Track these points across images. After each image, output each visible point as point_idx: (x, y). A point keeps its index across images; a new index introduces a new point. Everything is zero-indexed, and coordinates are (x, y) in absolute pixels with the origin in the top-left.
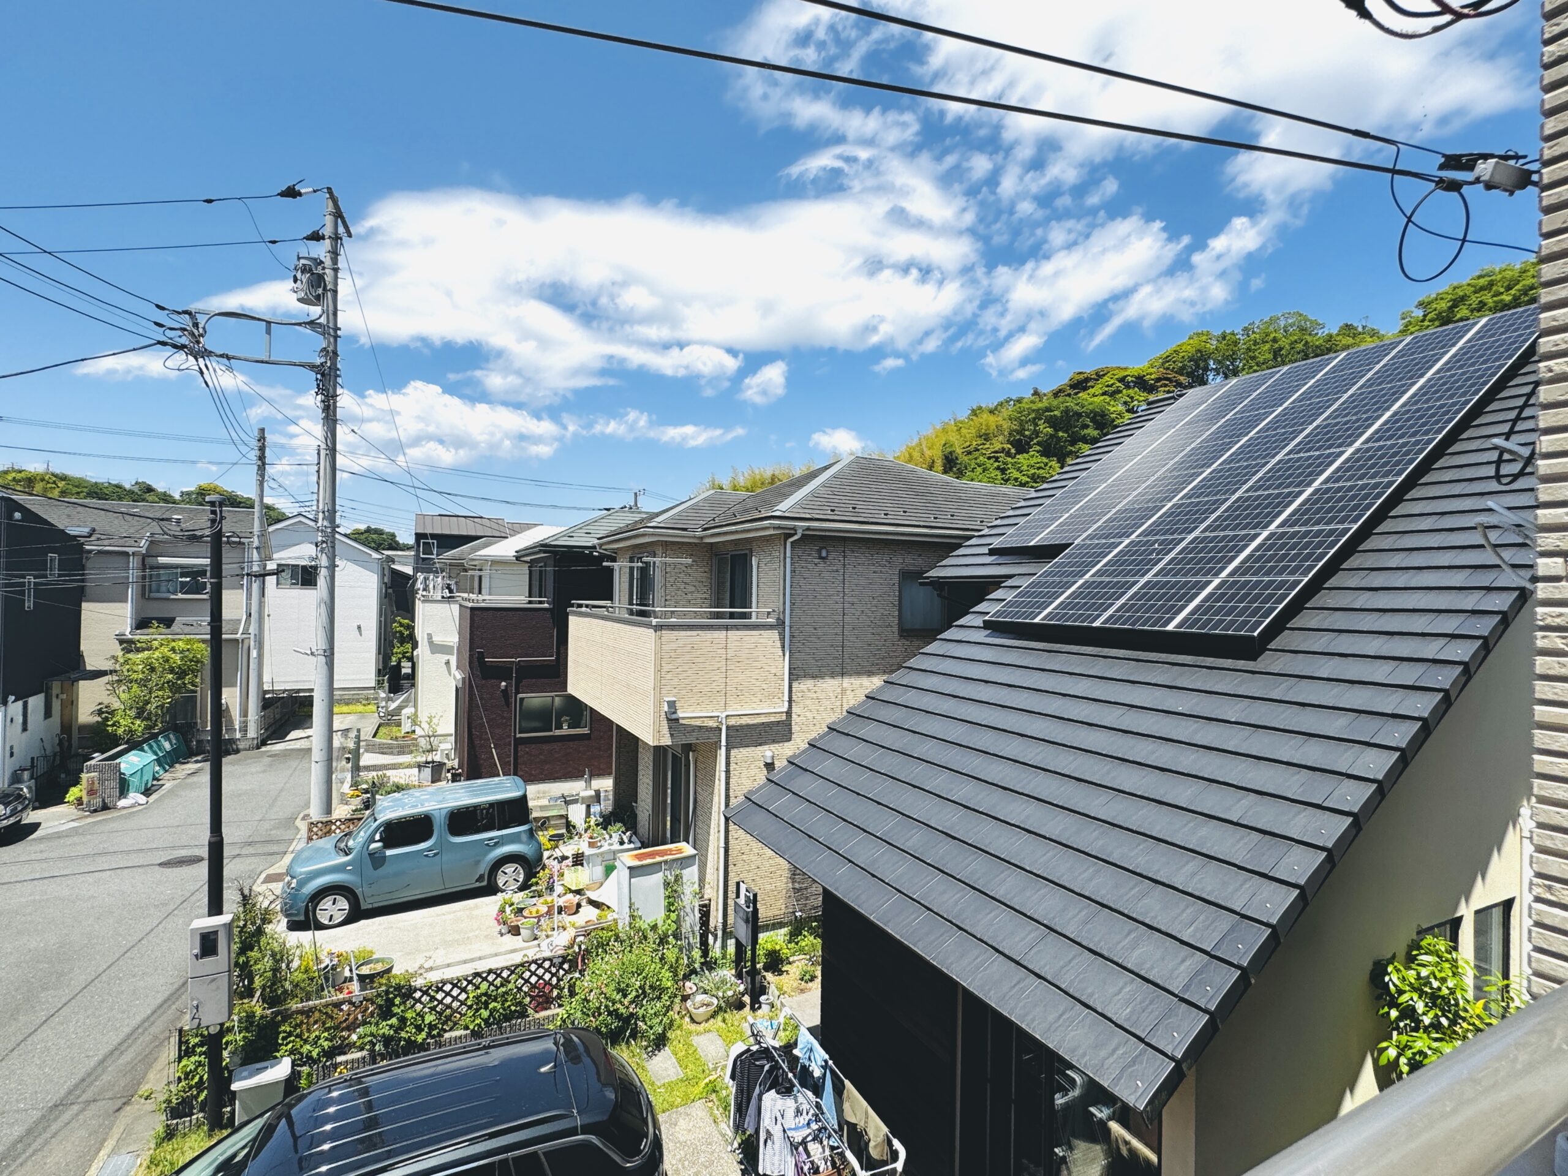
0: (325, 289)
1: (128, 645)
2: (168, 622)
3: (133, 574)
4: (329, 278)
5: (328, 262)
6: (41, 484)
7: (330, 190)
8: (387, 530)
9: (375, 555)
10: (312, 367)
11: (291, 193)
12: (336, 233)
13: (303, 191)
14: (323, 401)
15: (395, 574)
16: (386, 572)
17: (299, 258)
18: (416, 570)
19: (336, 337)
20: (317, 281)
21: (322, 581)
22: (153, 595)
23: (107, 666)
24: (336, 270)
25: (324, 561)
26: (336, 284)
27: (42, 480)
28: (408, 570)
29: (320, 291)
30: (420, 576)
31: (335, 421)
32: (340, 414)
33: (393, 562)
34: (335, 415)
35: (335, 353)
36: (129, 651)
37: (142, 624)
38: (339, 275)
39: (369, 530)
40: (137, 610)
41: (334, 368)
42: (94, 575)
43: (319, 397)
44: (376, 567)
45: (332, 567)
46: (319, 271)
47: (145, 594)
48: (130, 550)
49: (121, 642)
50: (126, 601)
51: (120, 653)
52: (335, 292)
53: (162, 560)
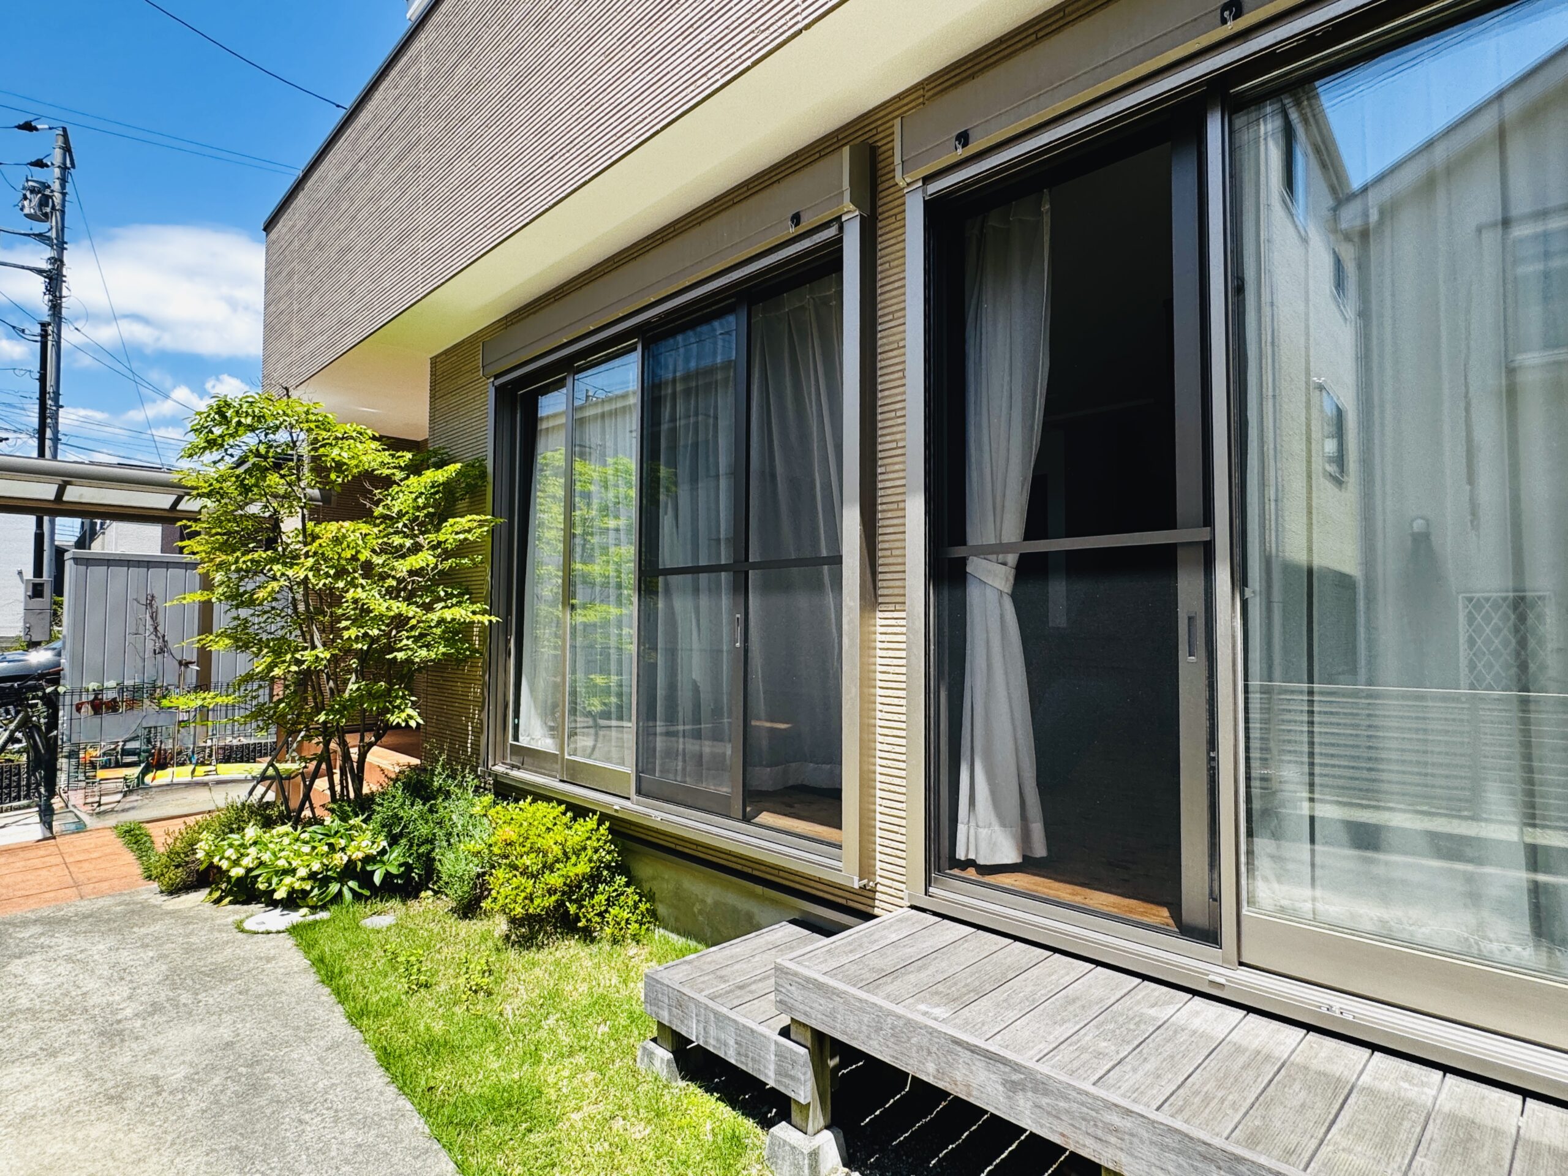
0: (53, 209)
4: (57, 200)
5: (56, 186)
7: (64, 129)
10: (40, 272)
11: (28, 127)
12: (64, 163)
13: (39, 127)
14: (51, 301)
17: (27, 181)
20: (46, 201)
24: (64, 194)
26: (63, 206)
29: (48, 210)
32: (64, 312)
34: (60, 313)
35: (61, 262)
38: (67, 198)
41: (60, 274)
43: (47, 297)
46: (47, 192)
52: (63, 212)
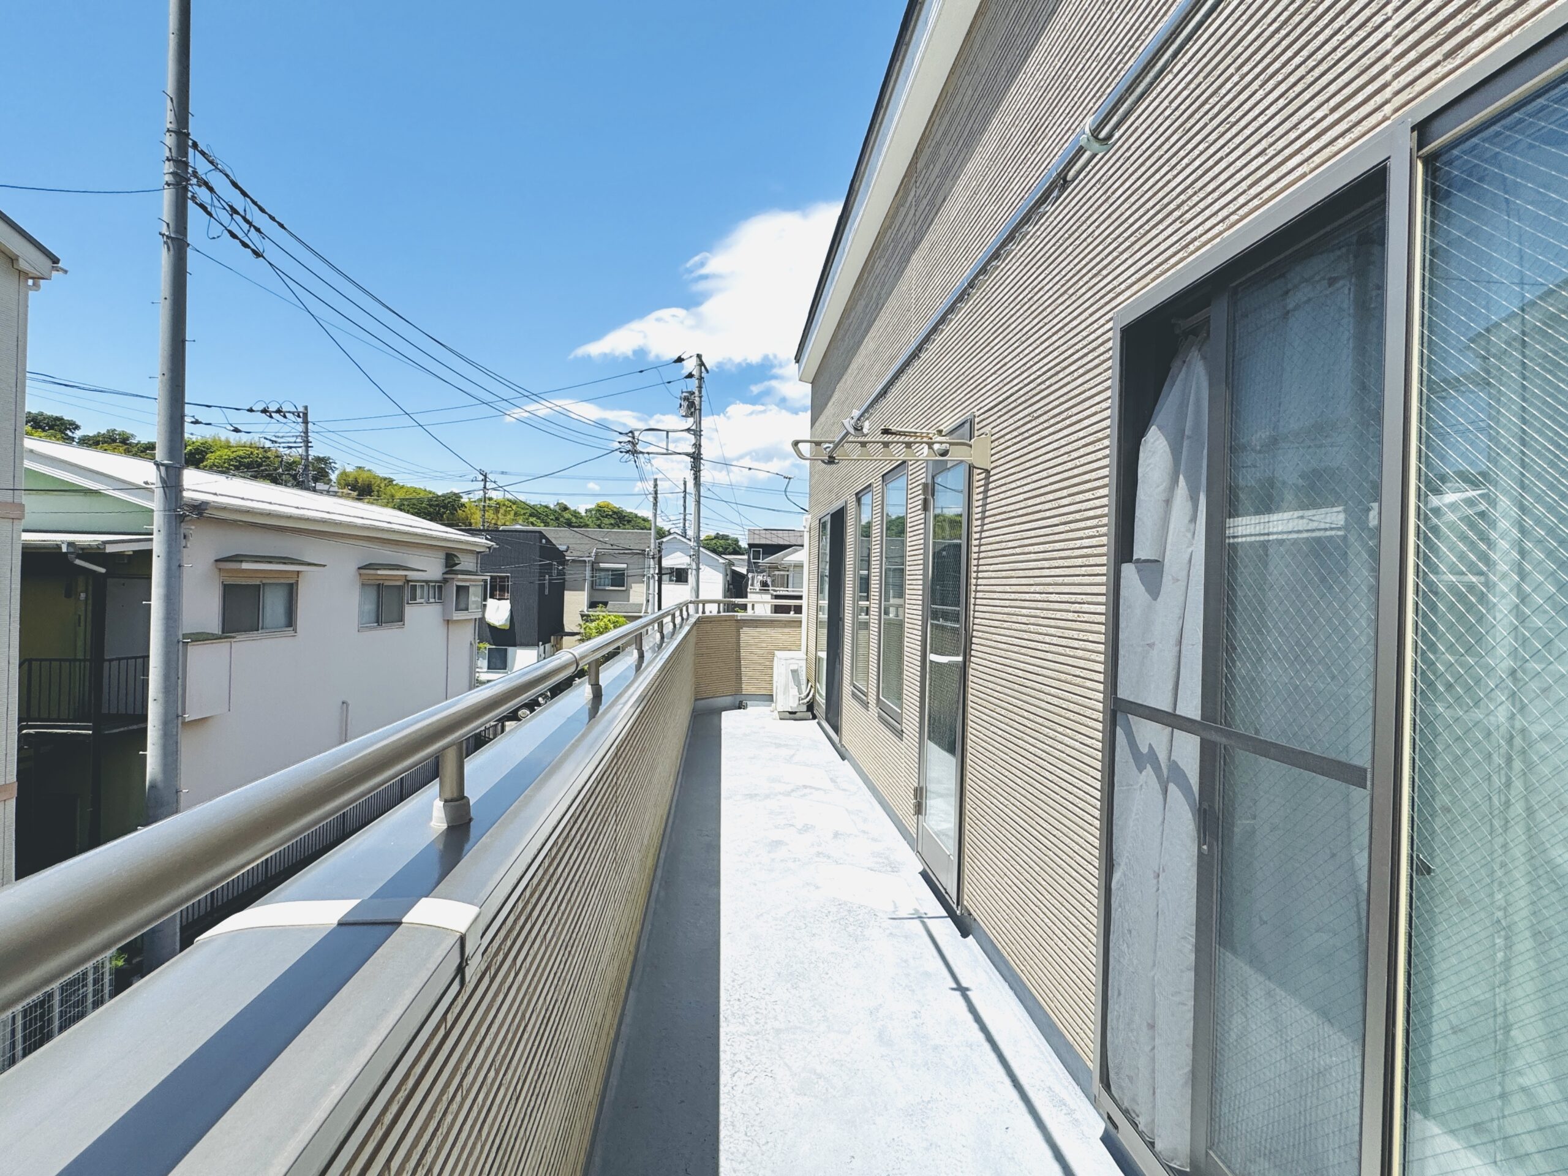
0: (695, 409)
1: (585, 618)
2: (605, 604)
3: (588, 573)
4: (697, 403)
5: (697, 393)
6: (504, 508)
8: (732, 536)
9: (721, 561)
10: (687, 454)
15: (734, 573)
16: (729, 572)
18: (748, 571)
19: (700, 436)
20: (691, 404)
21: (691, 578)
22: (597, 587)
23: (577, 629)
24: (700, 397)
25: (694, 567)
26: (701, 405)
27: (504, 505)
28: (744, 571)
29: (693, 410)
30: (750, 575)
31: (700, 485)
33: (734, 565)
35: (700, 445)
36: (587, 621)
37: (593, 605)
38: (702, 399)
39: (717, 537)
40: (590, 596)
41: (699, 454)
42: (571, 573)
43: (691, 471)
44: (722, 569)
45: (698, 569)
46: (693, 398)
47: (593, 587)
48: (587, 559)
49: (582, 616)
50: (584, 590)
51: (582, 623)
52: (700, 411)
53: (602, 565)
